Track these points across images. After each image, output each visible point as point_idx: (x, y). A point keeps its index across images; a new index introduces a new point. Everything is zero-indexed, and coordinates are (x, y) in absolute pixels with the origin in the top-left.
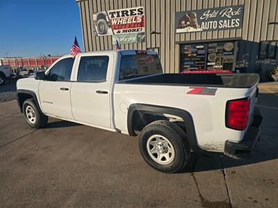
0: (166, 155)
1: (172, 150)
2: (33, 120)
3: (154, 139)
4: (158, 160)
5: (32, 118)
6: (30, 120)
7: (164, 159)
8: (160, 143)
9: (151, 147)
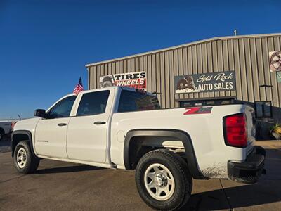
0: (166, 189)
1: (171, 181)
2: (22, 164)
3: (152, 170)
4: (157, 196)
5: (22, 162)
6: (20, 164)
7: (163, 194)
8: (158, 175)
9: (149, 180)
